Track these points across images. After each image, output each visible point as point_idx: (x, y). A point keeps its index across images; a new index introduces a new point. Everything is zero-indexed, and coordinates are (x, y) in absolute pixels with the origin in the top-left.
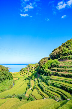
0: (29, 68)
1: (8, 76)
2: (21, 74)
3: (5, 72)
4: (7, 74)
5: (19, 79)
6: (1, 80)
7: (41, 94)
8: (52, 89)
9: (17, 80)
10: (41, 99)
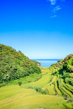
0: (59, 64)
1: (36, 70)
2: (51, 69)
3: (33, 66)
4: (35, 69)
5: (47, 73)
6: (30, 73)
7: (56, 91)
8: (67, 88)
9: (45, 74)
10: (54, 95)
